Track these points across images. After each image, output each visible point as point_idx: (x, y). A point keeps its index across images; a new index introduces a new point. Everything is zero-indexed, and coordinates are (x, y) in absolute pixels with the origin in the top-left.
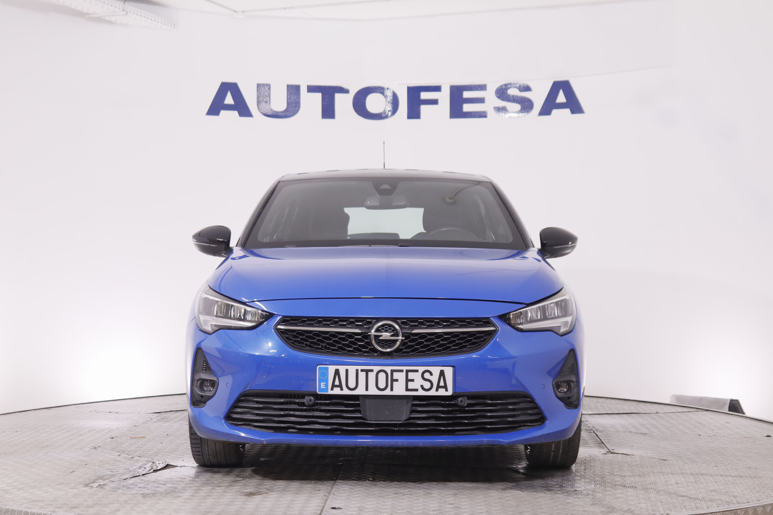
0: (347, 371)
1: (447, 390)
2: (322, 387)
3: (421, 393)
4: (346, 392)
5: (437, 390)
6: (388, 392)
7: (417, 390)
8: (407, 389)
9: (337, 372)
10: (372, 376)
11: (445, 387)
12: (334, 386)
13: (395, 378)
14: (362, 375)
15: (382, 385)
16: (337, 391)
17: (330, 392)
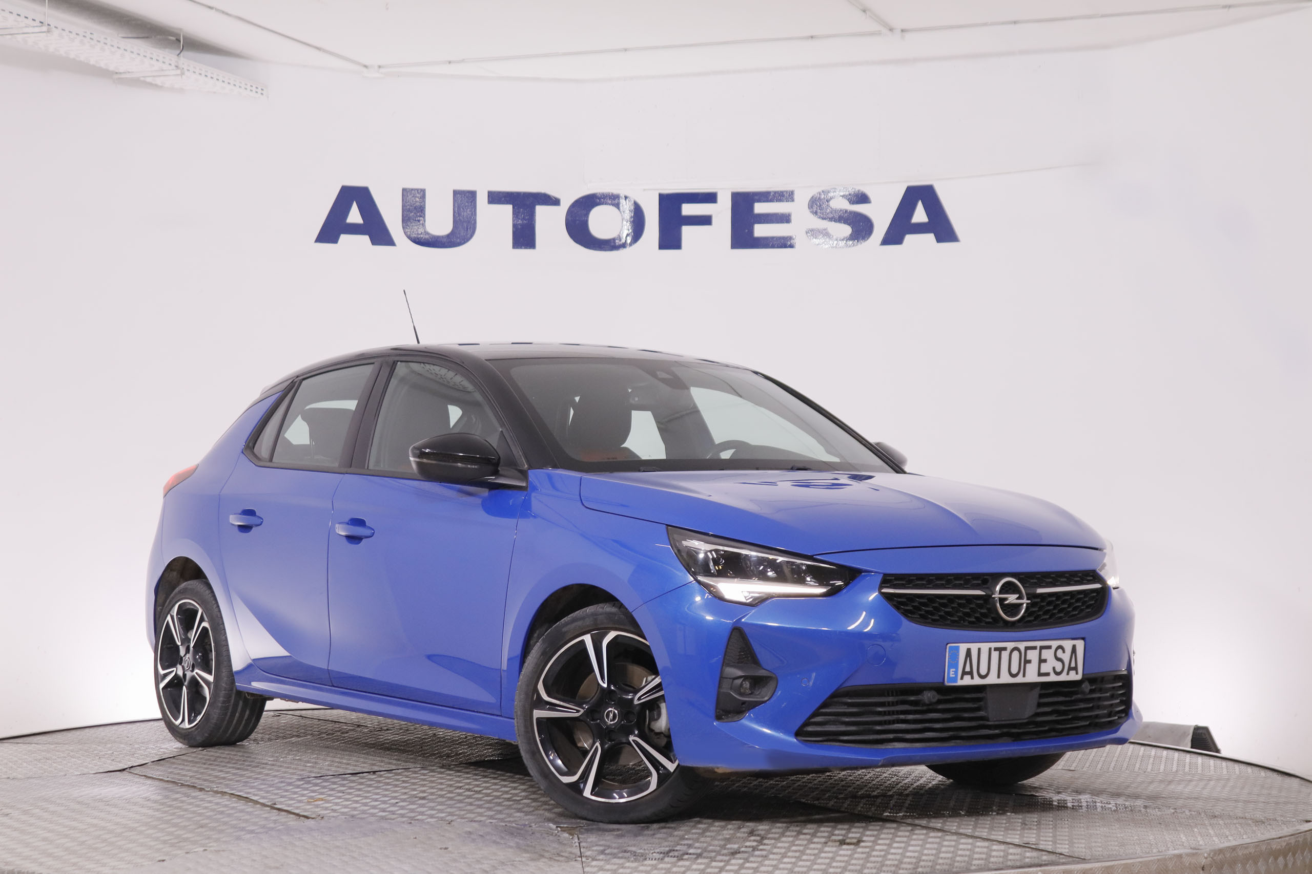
0: (979, 649)
1: (1077, 673)
2: (951, 676)
3: (1053, 678)
4: (977, 681)
5: (1068, 674)
6: (1019, 679)
7: (1048, 674)
8: (1040, 674)
9: (969, 652)
10: (1005, 655)
11: (1075, 669)
12: (964, 673)
13: (1028, 658)
14: (995, 655)
15: (1014, 670)
16: (967, 681)
17: (960, 683)
